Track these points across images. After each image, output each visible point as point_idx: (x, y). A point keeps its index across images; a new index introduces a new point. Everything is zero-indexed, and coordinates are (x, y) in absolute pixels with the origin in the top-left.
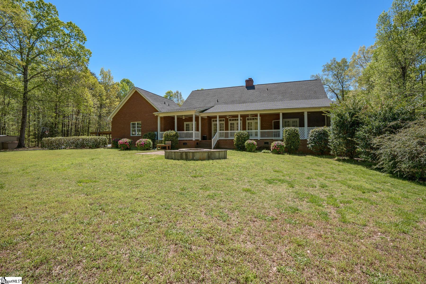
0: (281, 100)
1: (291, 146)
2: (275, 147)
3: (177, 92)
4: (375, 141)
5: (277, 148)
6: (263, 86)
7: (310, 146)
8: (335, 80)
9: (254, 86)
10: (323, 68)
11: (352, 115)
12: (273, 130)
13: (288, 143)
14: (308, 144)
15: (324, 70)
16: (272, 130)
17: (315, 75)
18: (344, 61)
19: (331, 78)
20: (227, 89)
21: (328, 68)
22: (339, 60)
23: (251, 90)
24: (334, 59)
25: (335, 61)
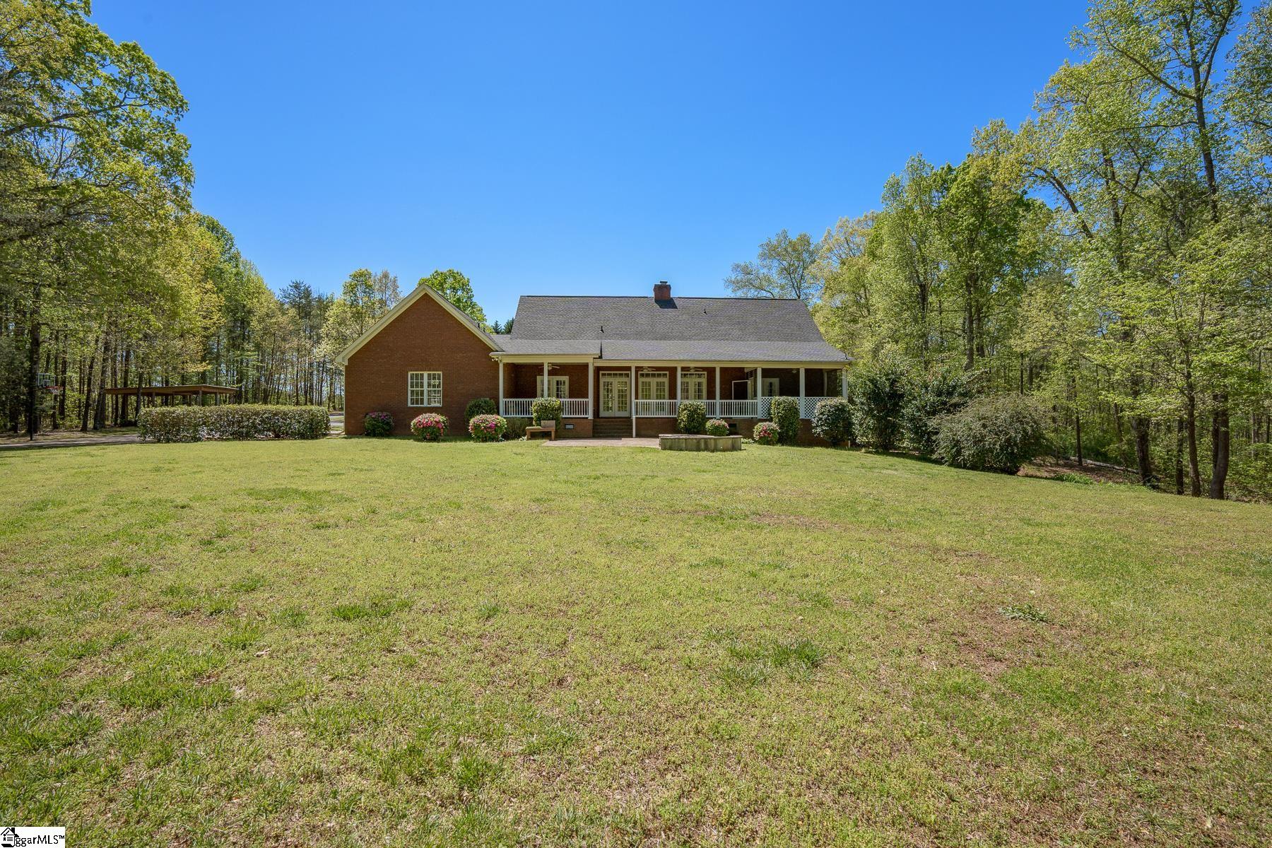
0: (740, 338)
1: (787, 431)
2: (765, 432)
3: (386, 276)
4: (933, 423)
5: (769, 434)
6: (692, 301)
7: (819, 430)
8: (783, 282)
9: (672, 299)
10: (760, 251)
11: (893, 383)
12: (733, 401)
13: (783, 426)
14: (814, 428)
15: (764, 256)
16: (730, 401)
17: (743, 264)
18: (805, 241)
19: (775, 276)
20: (611, 300)
21: (771, 252)
22: (794, 237)
23: (670, 310)
24: (785, 232)
25: (786, 237)
